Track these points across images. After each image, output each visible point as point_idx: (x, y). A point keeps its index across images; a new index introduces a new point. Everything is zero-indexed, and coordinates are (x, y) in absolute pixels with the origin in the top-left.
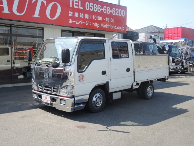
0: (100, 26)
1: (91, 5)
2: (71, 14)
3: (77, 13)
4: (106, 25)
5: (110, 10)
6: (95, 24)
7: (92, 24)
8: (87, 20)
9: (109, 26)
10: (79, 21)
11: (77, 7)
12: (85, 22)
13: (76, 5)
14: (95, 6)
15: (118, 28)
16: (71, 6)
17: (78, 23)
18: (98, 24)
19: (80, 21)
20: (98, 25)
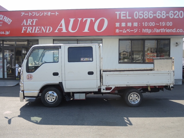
0: (152, 31)
1: (141, 13)
2: (117, 25)
3: (125, 23)
4: (160, 30)
5: (166, 14)
6: (146, 30)
7: (141, 30)
8: (135, 27)
9: (165, 30)
10: (126, 30)
11: (125, 18)
12: (134, 30)
13: (123, 17)
14: (146, 13)
15: (178, 31)
16: (118, 18)
17: (126, 32)
18: (149, 30)
19: (128, 30)
20: (150, 31)
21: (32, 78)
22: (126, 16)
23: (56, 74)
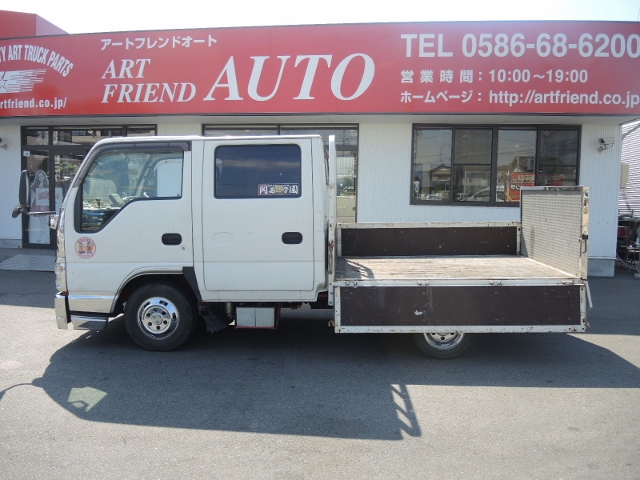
0: (520, 98)
1: (485, 40)
2: (407, 76)
3: (430, 72)
4: (546, 96)
5: (567, 44)
6: (506, 94)
7: (486, 97)
8: (466, 86)
9: (563, 96)
10: (434, 94)
11: (432, 55)
12: (460, 94)
13: (427, 50)
14: (502, 40)
15: (608, 99)
16: (409, 55)
17: (433, 101)
18: (511, 95)
19: (441, 94)
20: (514, 98)
21: (93, 251)
22: (435, 49)
23: (172, 239)
